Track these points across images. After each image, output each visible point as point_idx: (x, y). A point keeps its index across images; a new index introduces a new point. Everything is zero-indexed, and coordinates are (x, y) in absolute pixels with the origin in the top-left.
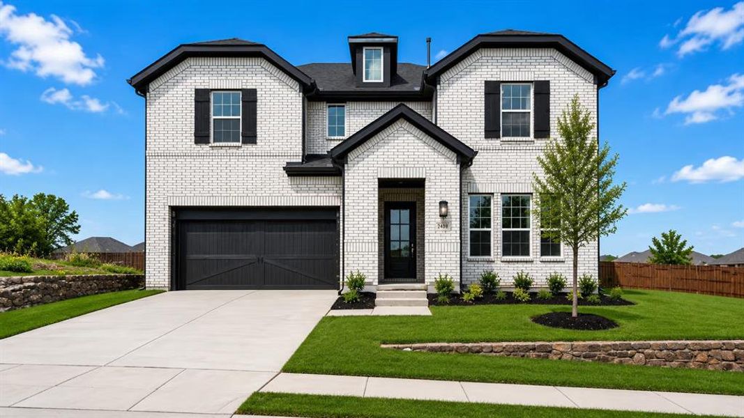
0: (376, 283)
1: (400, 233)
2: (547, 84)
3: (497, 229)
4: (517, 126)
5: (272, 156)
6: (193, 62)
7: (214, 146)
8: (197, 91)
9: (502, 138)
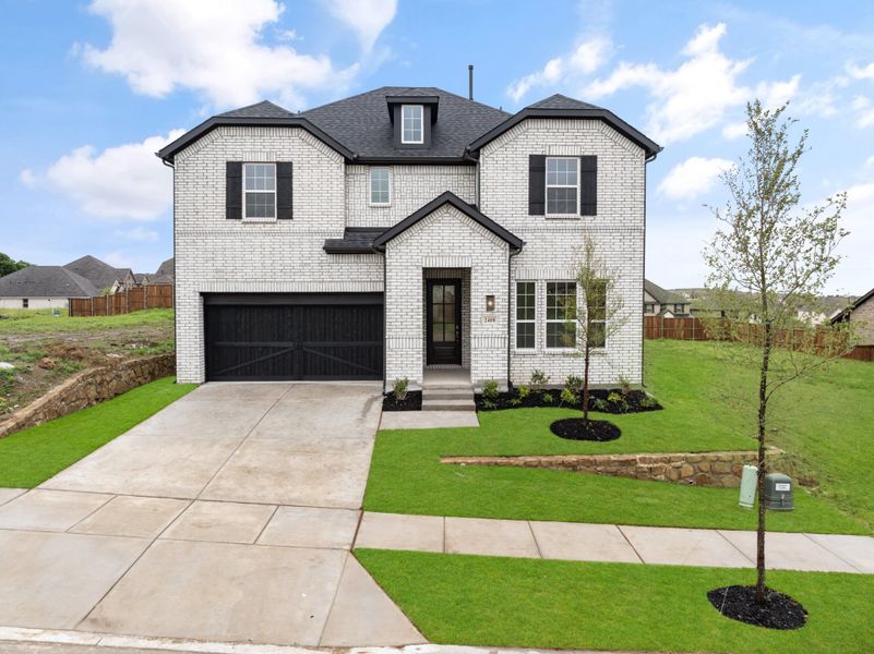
0: (420, 381)
2: (594, 159)
3: (541, 321)
4: (563, 203)
5: (311, 233)
6: (224, 131)
7: (247, 223)
8: (228, 163)
9: (547, 215)
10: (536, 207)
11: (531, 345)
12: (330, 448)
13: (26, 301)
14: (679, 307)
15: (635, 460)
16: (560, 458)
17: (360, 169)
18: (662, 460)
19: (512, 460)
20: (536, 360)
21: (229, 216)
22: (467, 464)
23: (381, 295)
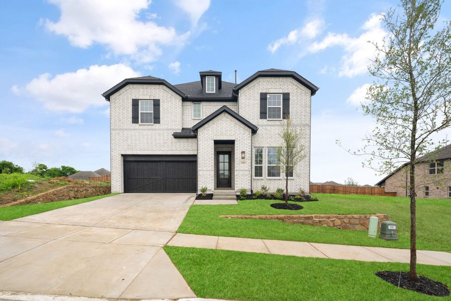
0: (213, 190)
1: (224, 166)
2: (288, 94)
3: (265, 165)
4: (275, 114)
5: (168, 129)
6: (131, 86)
7: (141, 125)
8: (133, 100)
9: (268, 119)
10: (263, 115)
11: (261, 175)
15: (312, 217)
16: (276, 216)
17: (188, 104)
18: (325, 217)
19: (253, 216)
20: (263, 181)
21: (133, 122)
22: (232, 217)
23: (195, 156)
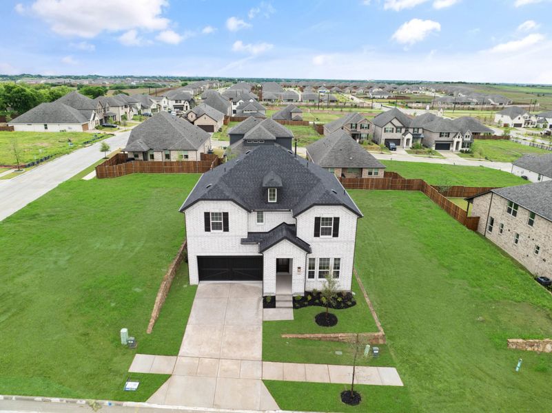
0: (275, 293)
2: (338, 218)
3: (317, 270)
4: (326, 232)
5: (235, 236)
6: (203, 202)
7: (212, 232)
8: (205, 213)
9: (320, 237)
10: (317, 234)
11: (313, 278)
12: (250, 331)
13: (46, 125)
14: (416, 130)
15: (338, 337)
16: (317, 335)
17: (253, 213)
18: (346, 336)
19: (303, 336)
21: (206, 231)
22: (289, 337)
